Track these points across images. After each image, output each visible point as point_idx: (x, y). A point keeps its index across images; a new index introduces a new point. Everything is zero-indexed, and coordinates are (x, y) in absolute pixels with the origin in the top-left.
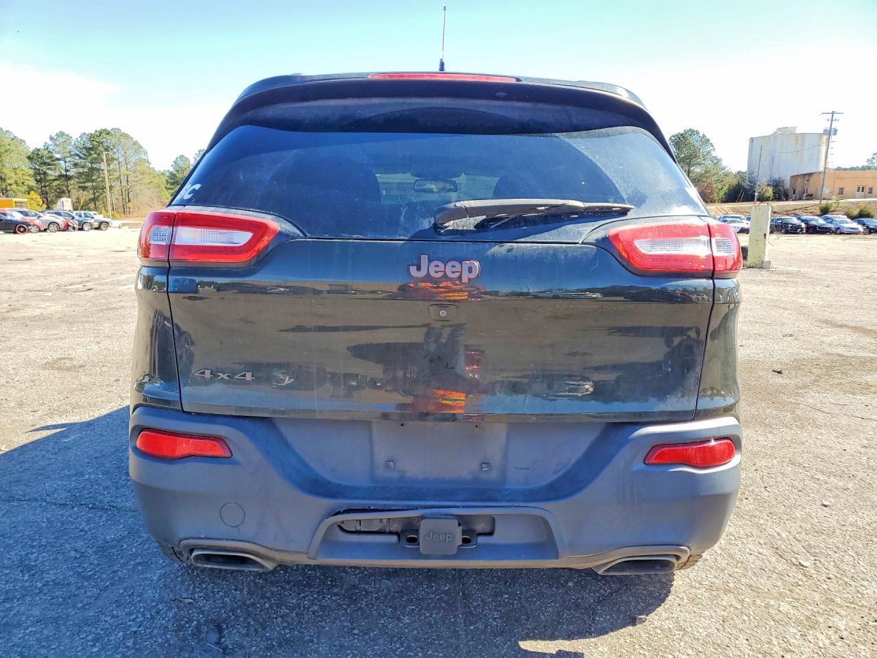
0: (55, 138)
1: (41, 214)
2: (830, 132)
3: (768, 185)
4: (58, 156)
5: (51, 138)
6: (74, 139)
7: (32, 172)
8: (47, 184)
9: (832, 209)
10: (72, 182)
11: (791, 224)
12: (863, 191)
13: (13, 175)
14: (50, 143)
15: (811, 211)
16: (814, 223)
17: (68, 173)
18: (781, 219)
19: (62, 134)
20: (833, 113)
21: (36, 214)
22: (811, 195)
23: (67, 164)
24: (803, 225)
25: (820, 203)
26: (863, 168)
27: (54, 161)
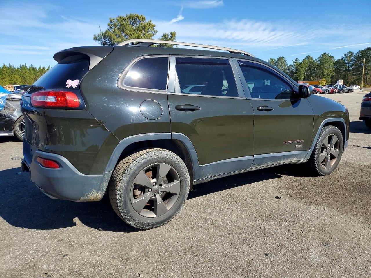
0: (347, 54)
1: (323, 87)
4: (346, 62)
5: (345, 55)
6: (355, 54)
7: (334, 69)
8: (340, 74)
10: (350, 72)
13: (326, 71)
14: (344, 56)
17: (349, 69)
19: (350, 52)
21: (321, 87)
23: (350, 65)
27: (344, 64)
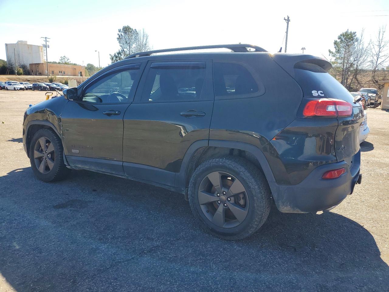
2: (46, 46)
3: (20, 67)
9: (54, 80)
11: (43, 86)
12: (61, 73)
15: (45, 80)
16: (52, 86)
18: (38, 84)
20: (46, 38)
22: (41, 73)
24: (48, 87)
25: (48, 77)
26: (59, 63)
